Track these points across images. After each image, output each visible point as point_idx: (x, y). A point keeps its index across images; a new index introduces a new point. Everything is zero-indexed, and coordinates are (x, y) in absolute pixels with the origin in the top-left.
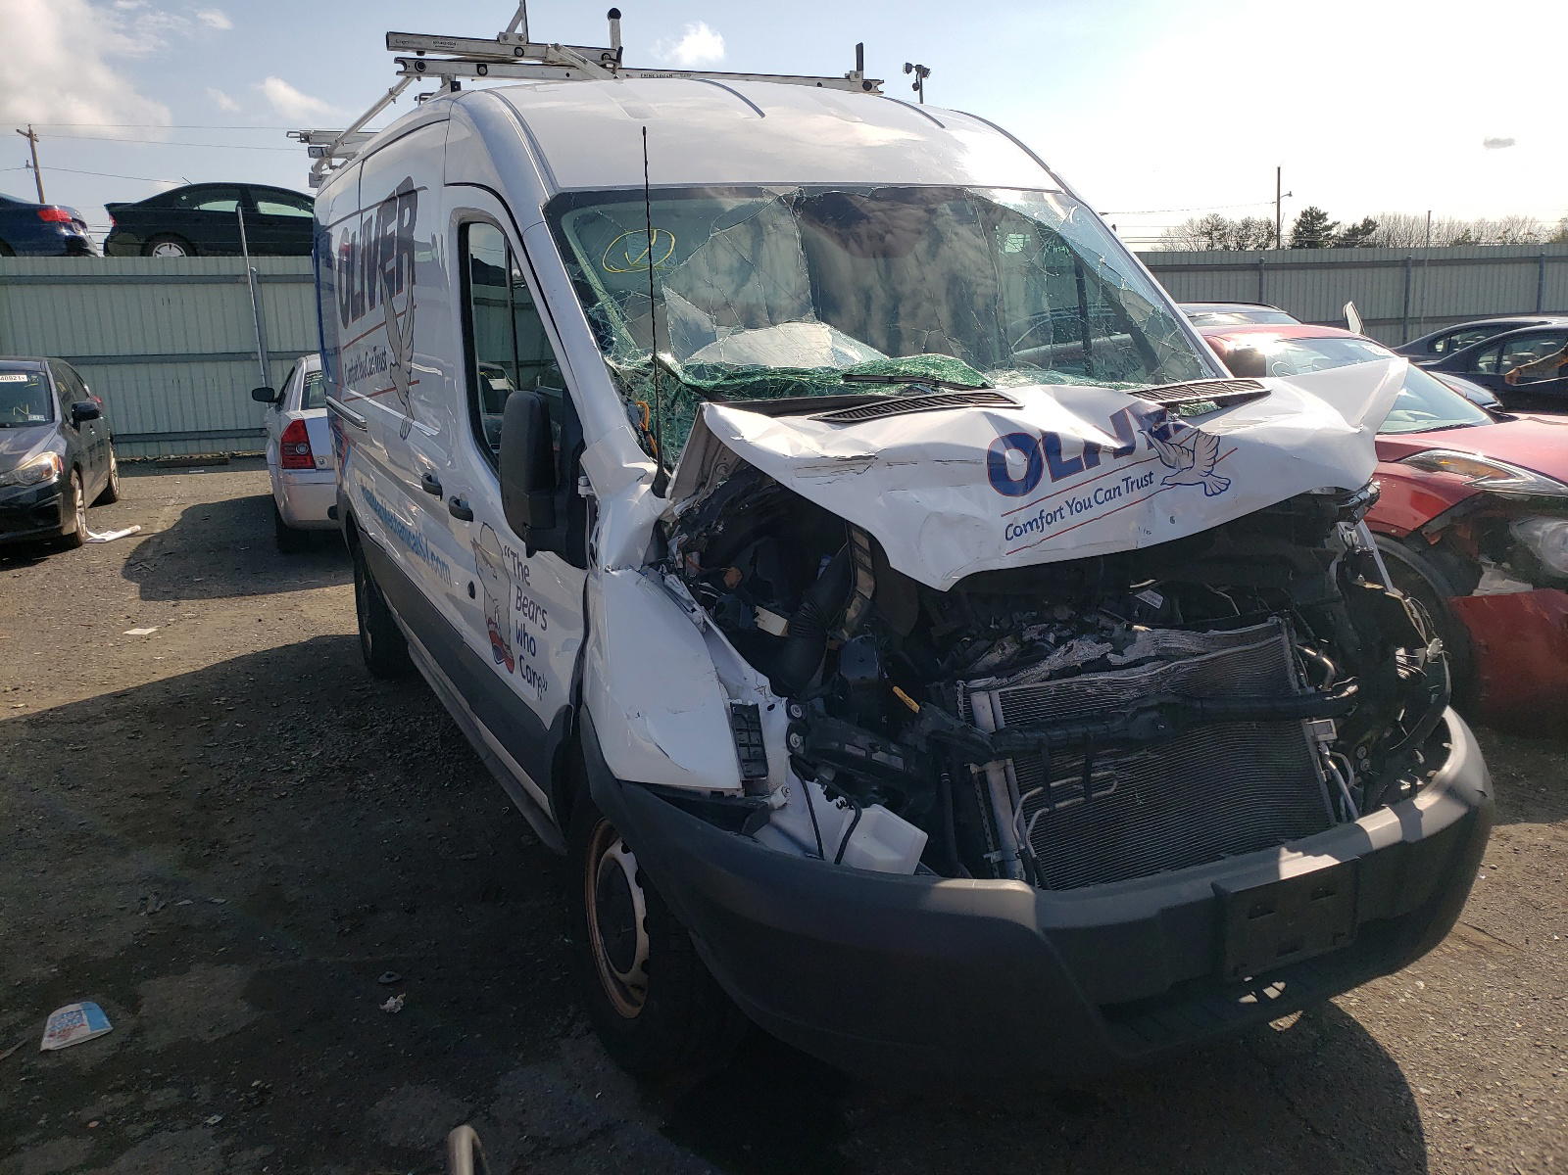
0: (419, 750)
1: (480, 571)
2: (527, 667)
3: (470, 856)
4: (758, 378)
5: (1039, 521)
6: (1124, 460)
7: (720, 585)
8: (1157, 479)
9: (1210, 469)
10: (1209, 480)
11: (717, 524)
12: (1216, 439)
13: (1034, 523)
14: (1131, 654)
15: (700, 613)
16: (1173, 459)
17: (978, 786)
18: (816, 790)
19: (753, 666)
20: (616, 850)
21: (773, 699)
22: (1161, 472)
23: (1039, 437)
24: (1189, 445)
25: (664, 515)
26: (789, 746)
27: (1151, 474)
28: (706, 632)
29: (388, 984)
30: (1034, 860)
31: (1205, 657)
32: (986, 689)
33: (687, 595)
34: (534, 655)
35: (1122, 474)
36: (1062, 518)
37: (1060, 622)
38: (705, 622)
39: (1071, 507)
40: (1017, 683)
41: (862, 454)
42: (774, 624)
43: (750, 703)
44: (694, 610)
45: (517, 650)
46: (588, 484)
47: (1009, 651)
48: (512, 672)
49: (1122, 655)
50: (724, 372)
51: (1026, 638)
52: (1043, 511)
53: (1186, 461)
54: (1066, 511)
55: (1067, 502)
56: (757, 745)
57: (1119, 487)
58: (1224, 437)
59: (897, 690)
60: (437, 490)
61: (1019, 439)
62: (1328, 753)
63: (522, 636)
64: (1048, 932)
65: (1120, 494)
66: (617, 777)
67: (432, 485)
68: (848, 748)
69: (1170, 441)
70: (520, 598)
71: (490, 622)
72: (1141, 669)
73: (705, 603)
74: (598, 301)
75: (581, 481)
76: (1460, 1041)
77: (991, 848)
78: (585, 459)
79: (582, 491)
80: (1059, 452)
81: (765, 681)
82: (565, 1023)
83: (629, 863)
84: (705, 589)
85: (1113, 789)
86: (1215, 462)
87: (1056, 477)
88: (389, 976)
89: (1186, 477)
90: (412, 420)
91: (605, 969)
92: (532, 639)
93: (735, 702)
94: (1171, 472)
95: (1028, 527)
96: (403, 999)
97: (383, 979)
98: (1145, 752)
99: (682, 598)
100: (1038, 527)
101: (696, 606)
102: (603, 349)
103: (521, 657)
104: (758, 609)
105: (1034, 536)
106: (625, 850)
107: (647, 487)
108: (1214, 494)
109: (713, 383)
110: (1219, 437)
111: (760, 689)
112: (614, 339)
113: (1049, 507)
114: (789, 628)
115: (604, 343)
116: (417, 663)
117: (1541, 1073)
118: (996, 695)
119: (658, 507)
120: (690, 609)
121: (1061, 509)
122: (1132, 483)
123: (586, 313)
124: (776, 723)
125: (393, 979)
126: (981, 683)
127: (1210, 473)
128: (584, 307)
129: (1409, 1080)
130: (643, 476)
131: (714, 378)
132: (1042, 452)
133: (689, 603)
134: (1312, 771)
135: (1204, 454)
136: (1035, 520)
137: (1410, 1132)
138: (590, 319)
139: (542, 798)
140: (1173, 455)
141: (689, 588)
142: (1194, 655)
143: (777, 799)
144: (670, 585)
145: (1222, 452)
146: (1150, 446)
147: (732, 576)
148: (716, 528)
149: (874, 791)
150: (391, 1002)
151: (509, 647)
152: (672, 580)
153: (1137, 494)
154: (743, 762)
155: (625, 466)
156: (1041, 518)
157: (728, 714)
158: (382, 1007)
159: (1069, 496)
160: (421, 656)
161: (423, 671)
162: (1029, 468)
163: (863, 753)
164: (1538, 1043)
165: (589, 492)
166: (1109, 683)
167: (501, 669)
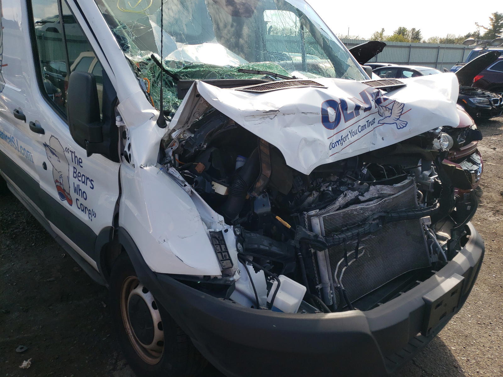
0: (17, 228)
1: (49, 158)
2: (81, 204)
3: (51, 279)
4: (198, 69)
5: (341, 141)
6: (367, 113)
7: (194, 172)
8: (376, 121)
9: (398, 117)
10: (398, 122)
11: (204, 144)
12: (403, 105)
13: (339, 141)
14: (367, 196)
15: (189, 187)
16: (382, 113)
17: (313, 258)
18: (251, 268)
19: (216, 211)
20: (139, 290)
21: (226, 227)
22: (378, 118)
23: (339, 102)
24: (390, 106)
25: (164, 137)
26: (238, 250)
27: (374, 119)
28: (192, 195)
29: (22, 353)
30: (344, 291)
31: (395, 196)
32: (316, 215)
33: (181, 178)
34: (86, 199)
35: (367, 119)
36: (348, 139)
37: (333, 182)
38: (191, 191)
39: (351, 134)
40: (328, 212)
41: (273, 109)
42: (221, 190)
43: (218, 230)
44: (185, 185)
45: (74, 196)
46: (121, 120)
47: (316, 195)
48: (71, 205)
49: (363, 196)
50: (184, 65)
51: (322, 190)
52: (342, 136)
53: (387, 113)
54: (349, 136)
55: (349, 132)
56: (225, 252)
57: (365, 125)
58: (406, 104)
59: (278, 217)
60: (23, 118)
61: (331, 103)
62: (428, 229)
63: (77, 190)
64: (373, 333)
65: (366, 128)
66: (153, 271)
67: (20, 115)
68: (262, 247)
69: (381, 105)
70: (76, 173)
71: (56, 181)
72: (372, 202)
73: (190, 181)
74: (118, 26)
75: (118, 118)
76: (455, 325)
77: (318, 283)
78: (120, 108)
79: (118, 124)
80: (346, 109)
81: (221, 218)
82: (114, 362)
83: (148, 298)
84: (186, 173)
85: (363, 253)
86: (401, 115)
87: (346, 121)
88: (21, 348)
89: (387, 120)
90: (4, 83)
91: (134, 339)
92: (84, 192)
93: (211, 230)
94: (381, 118)
95: (337, 143)
96: (31, 361)
97: (18, 350)
98: (370, 235)
99: (179, 180)
100: (341, 144)
101: (186, 183)
102: (124, 50)
103: (77, 199)
104: (213, 183)
105: (338, 148)
106: (145, 291)
107: (154, 123)
108: (401, 128)
109: (179, 70)
110: (404, 104)
111: (220, 222)
112: (129, 45)
113: (344, 134)
114: (228, 191)
115: (124, 47)
116: (13, 191)
117: (485, 335)
118: (322, 219)
119: (161, 133)
120: (183, 185)
121: (348, 135)
122: (370, 123)
123: (113, 31)
124: (230, 238)
125: (23, 350)
126: (313, 212)
127: (398, 119)
128: (111, 28)
129: (447, 344)
130: (152, 117)
131: (179, 68)
132: (340, 108)
133: (182, 181)
134: (422, 237)
135: (396, 111)
136: (340, 140)
137: (457, 368)
138: (115, 34)
139: (94, 263)
140: (382, 111)
141: (180, 173)
142: (390, 195)
143: (236, 277)
144: (172, 173)
145: (405, 110)
146: (376, 107)
147: (200, 167)
148: (203, 147)
149: (268, 263)
150: (25, 364)
151: (69, 194)
152: (172, 170)
153: (371, 127)
154: (220, 261)
155: (143, 111)
156: (342, 139)
157: (208, 236)
158: (21, 367)
159: (350, 129)
160: (15, 189)
161: (15, 194)
162: (336, 116)
163: (267, 248)
164: (479, 322)
165: (122, 124)
166: (361, 209)
167: (65, 203)
